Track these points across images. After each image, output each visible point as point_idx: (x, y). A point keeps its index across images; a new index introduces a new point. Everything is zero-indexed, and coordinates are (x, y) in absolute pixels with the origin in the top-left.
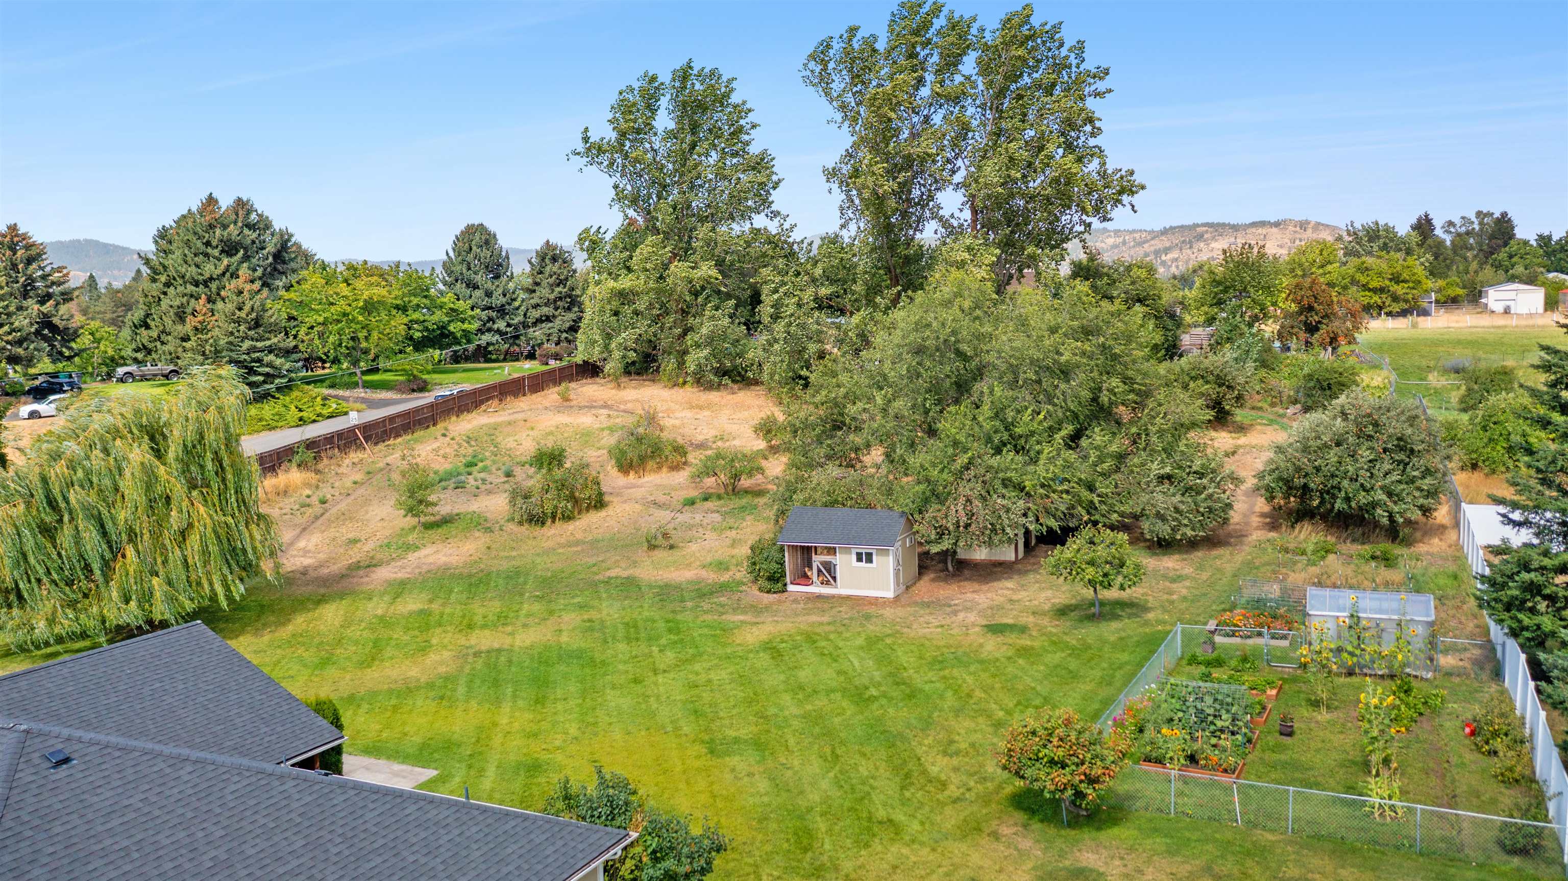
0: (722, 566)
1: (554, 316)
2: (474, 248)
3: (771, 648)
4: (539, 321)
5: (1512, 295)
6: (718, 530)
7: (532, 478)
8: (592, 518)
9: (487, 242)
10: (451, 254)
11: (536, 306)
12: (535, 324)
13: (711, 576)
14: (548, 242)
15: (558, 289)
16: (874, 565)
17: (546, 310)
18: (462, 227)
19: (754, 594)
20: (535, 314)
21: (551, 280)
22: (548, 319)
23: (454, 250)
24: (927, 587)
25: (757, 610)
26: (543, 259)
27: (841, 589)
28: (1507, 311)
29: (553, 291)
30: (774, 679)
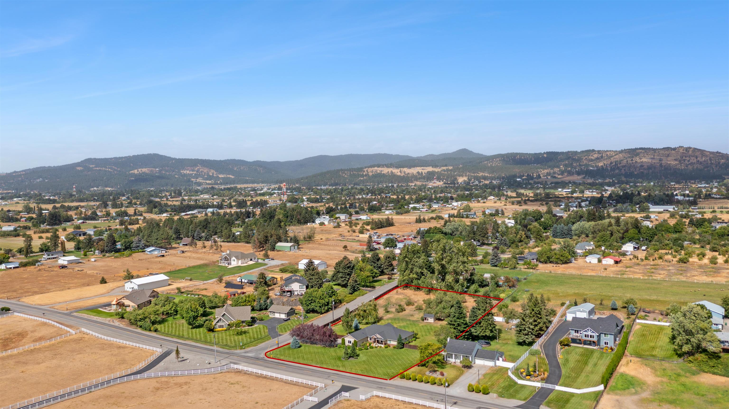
0: (418, 318)
3: (422, 326)
5: (591, 259)
6: (418, 314)
7: (398, 307)
8: (404, 312)
13: (417, 319)
16: (432, 319)
17: (387, 267)
19: (421, 321)
20: (385, 267)
22: (388, 268)
24: (437, 321)
25: (421, 323)
27: (429, 321)
28: (590, 262)
30: (422, 328)
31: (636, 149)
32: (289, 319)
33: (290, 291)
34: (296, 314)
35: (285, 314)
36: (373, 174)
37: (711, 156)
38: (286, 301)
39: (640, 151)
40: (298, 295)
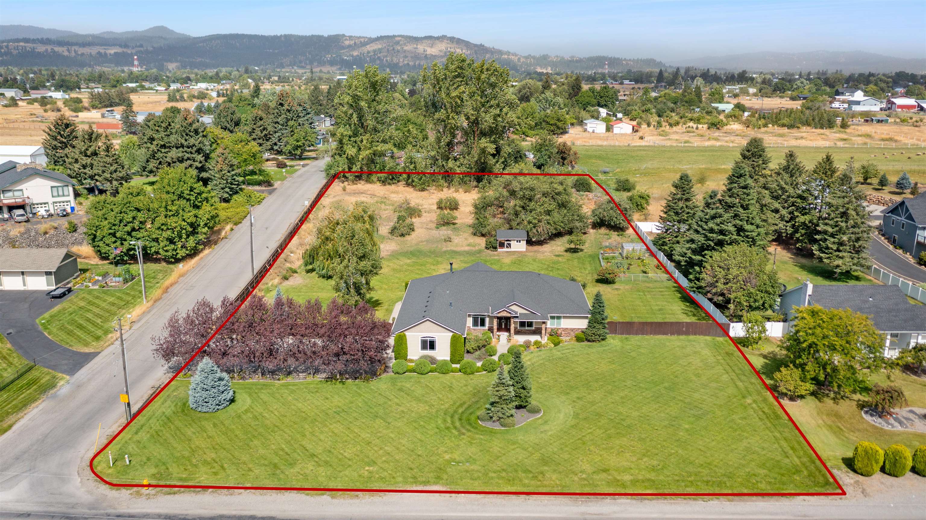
5: (595, 126)
16: (521, 243)
24: (530, 248)
27: (513, 249)
28: (593, 132)
31: (394, 36)
32: (70, 290)
33: (22, 207)
34: (84, 271)
35: (48, 273)
36: (19, 53)
37: (476, 48)
38: (22, 234)
39: (400, 38)
40: (51, 215)
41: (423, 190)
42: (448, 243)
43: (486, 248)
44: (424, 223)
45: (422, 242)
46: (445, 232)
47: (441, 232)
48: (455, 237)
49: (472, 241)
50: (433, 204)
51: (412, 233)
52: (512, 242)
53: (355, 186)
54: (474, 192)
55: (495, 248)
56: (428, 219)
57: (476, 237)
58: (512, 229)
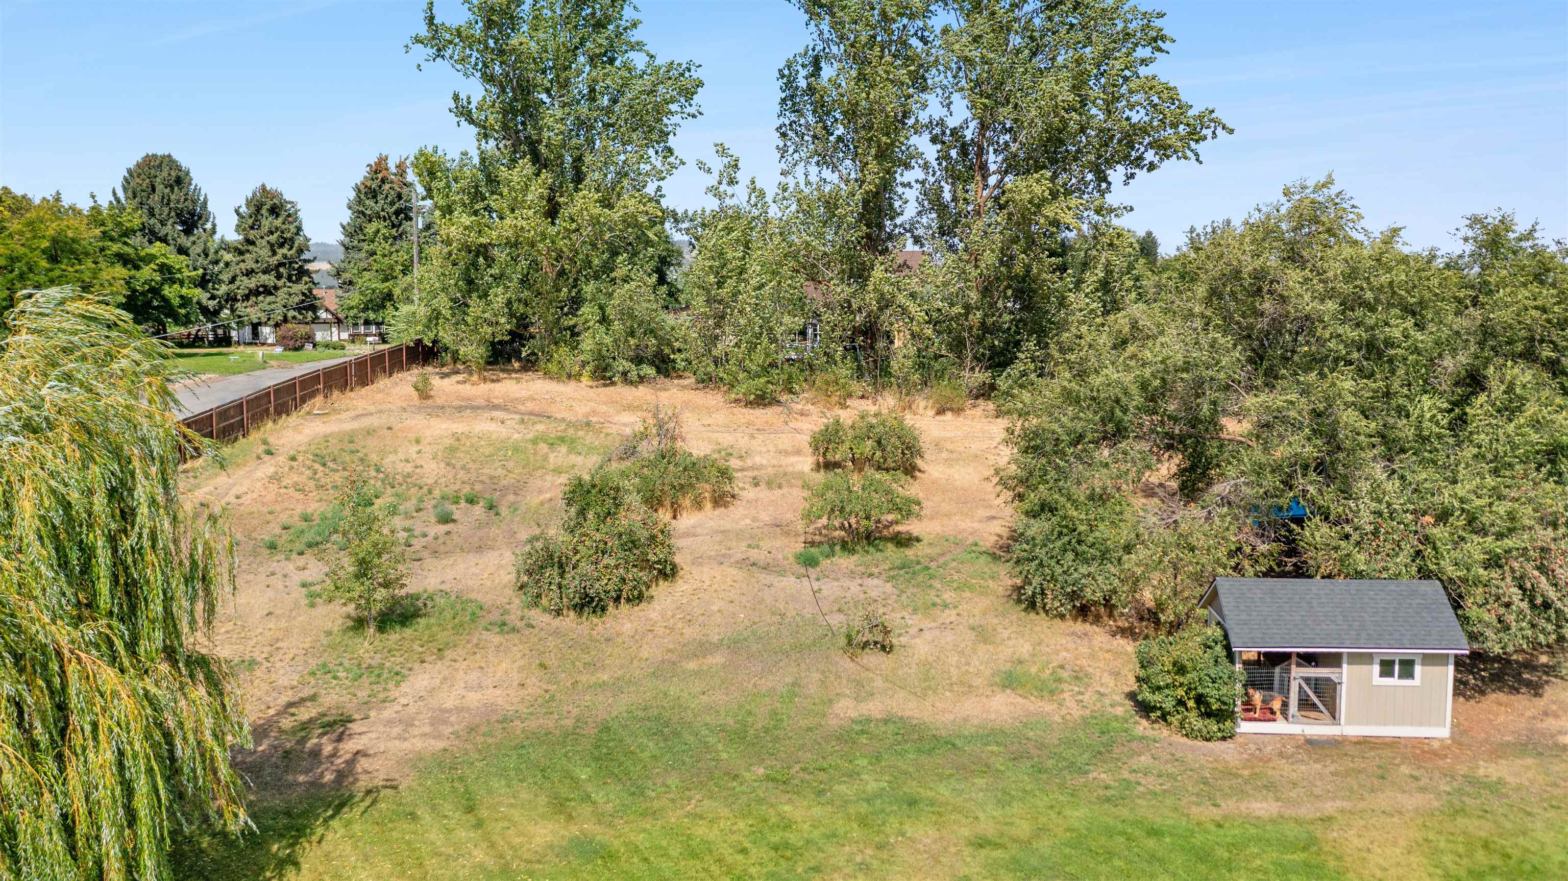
1: (276, 288)
2: (159, 187)
4: (255, 292)
9: (179, 181)
10: (121, 194)
11: (249, 273)
12: (247, 297)
14: (263, 186)
15: (281, 251)
16: (1417, 681)
17: (269, 280)
18: (138, 157)
20: (247, 283)
21: (273, 238)
22: (268, 291)
23: (125, 189)
26: (258, 209)
27: (1346, 726)
29: (274, 253)
41: (762, 400)
42: (873, 658)
43: (1145, 709)
44: (739, 535)
45: (703, 648)
46: (854, 587)
47: (829, 589)
48: (915, 621)
49: (1025, 649)
50: (798, 452)
51: (661, 590)
52: (1346, 675)
53: (489, 386)
54: (978, 412)
55: (1223, 715)
56: (765, 517)
57: (1040, 621)
58: (1300, 572)
